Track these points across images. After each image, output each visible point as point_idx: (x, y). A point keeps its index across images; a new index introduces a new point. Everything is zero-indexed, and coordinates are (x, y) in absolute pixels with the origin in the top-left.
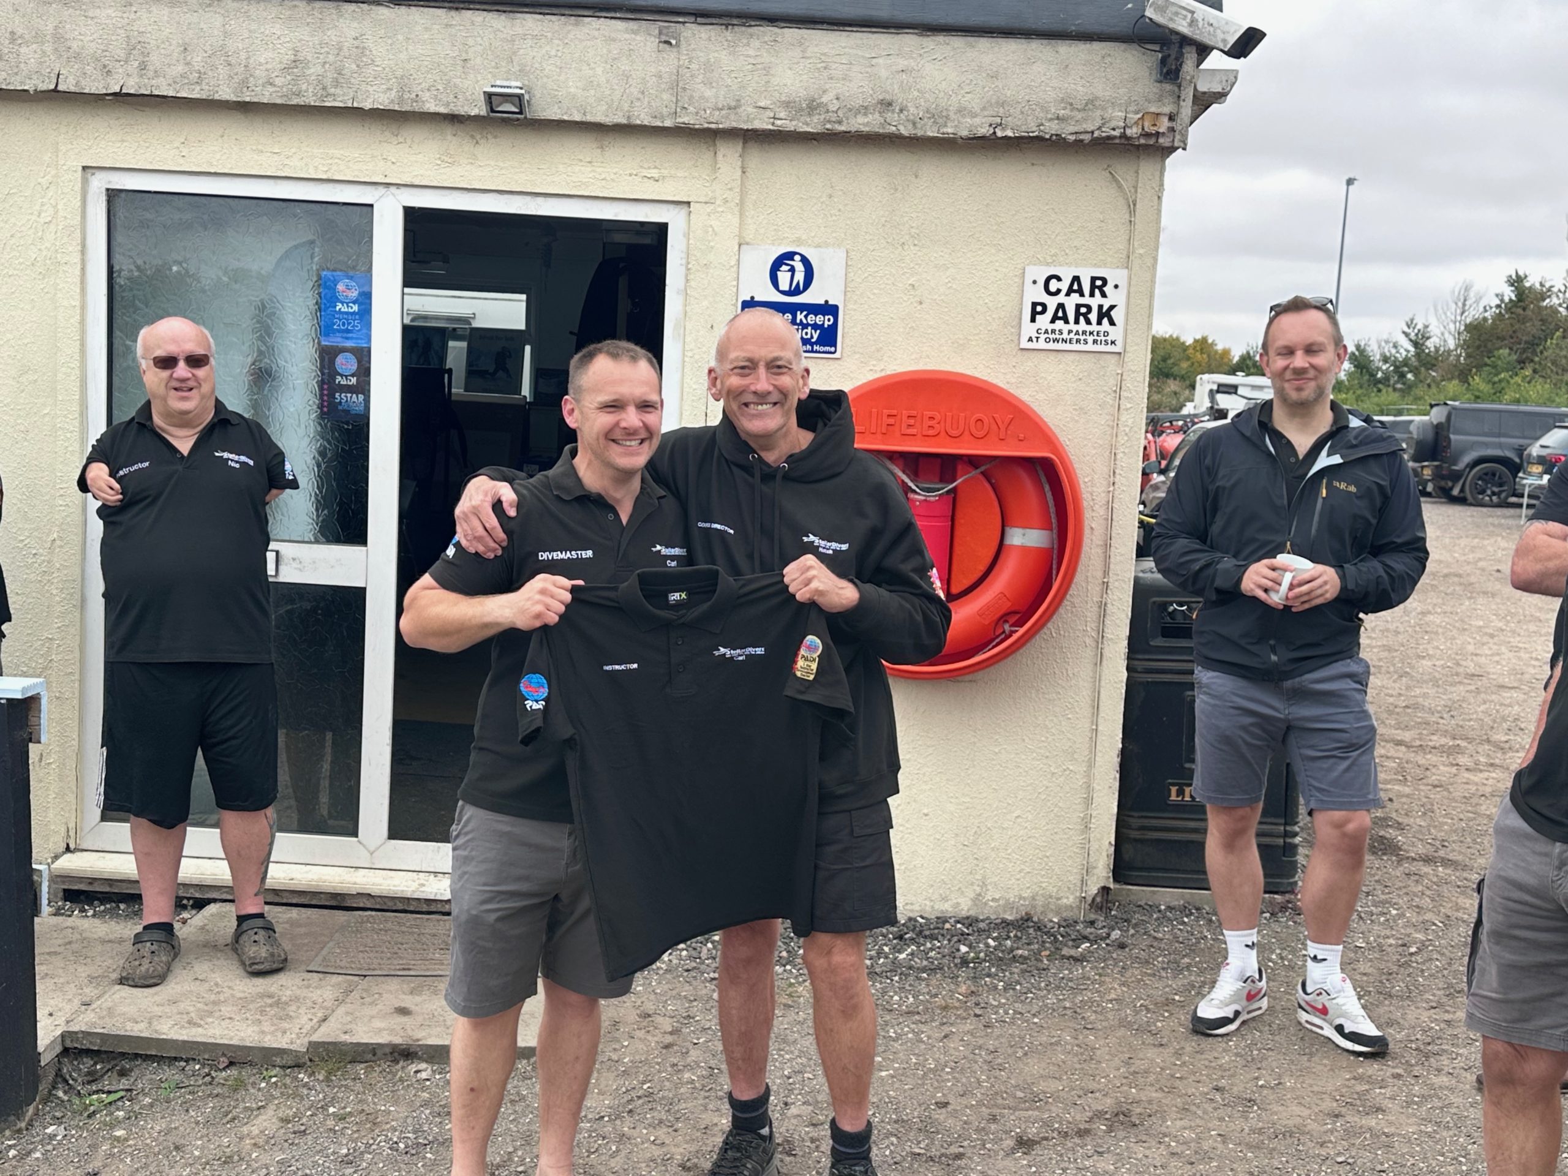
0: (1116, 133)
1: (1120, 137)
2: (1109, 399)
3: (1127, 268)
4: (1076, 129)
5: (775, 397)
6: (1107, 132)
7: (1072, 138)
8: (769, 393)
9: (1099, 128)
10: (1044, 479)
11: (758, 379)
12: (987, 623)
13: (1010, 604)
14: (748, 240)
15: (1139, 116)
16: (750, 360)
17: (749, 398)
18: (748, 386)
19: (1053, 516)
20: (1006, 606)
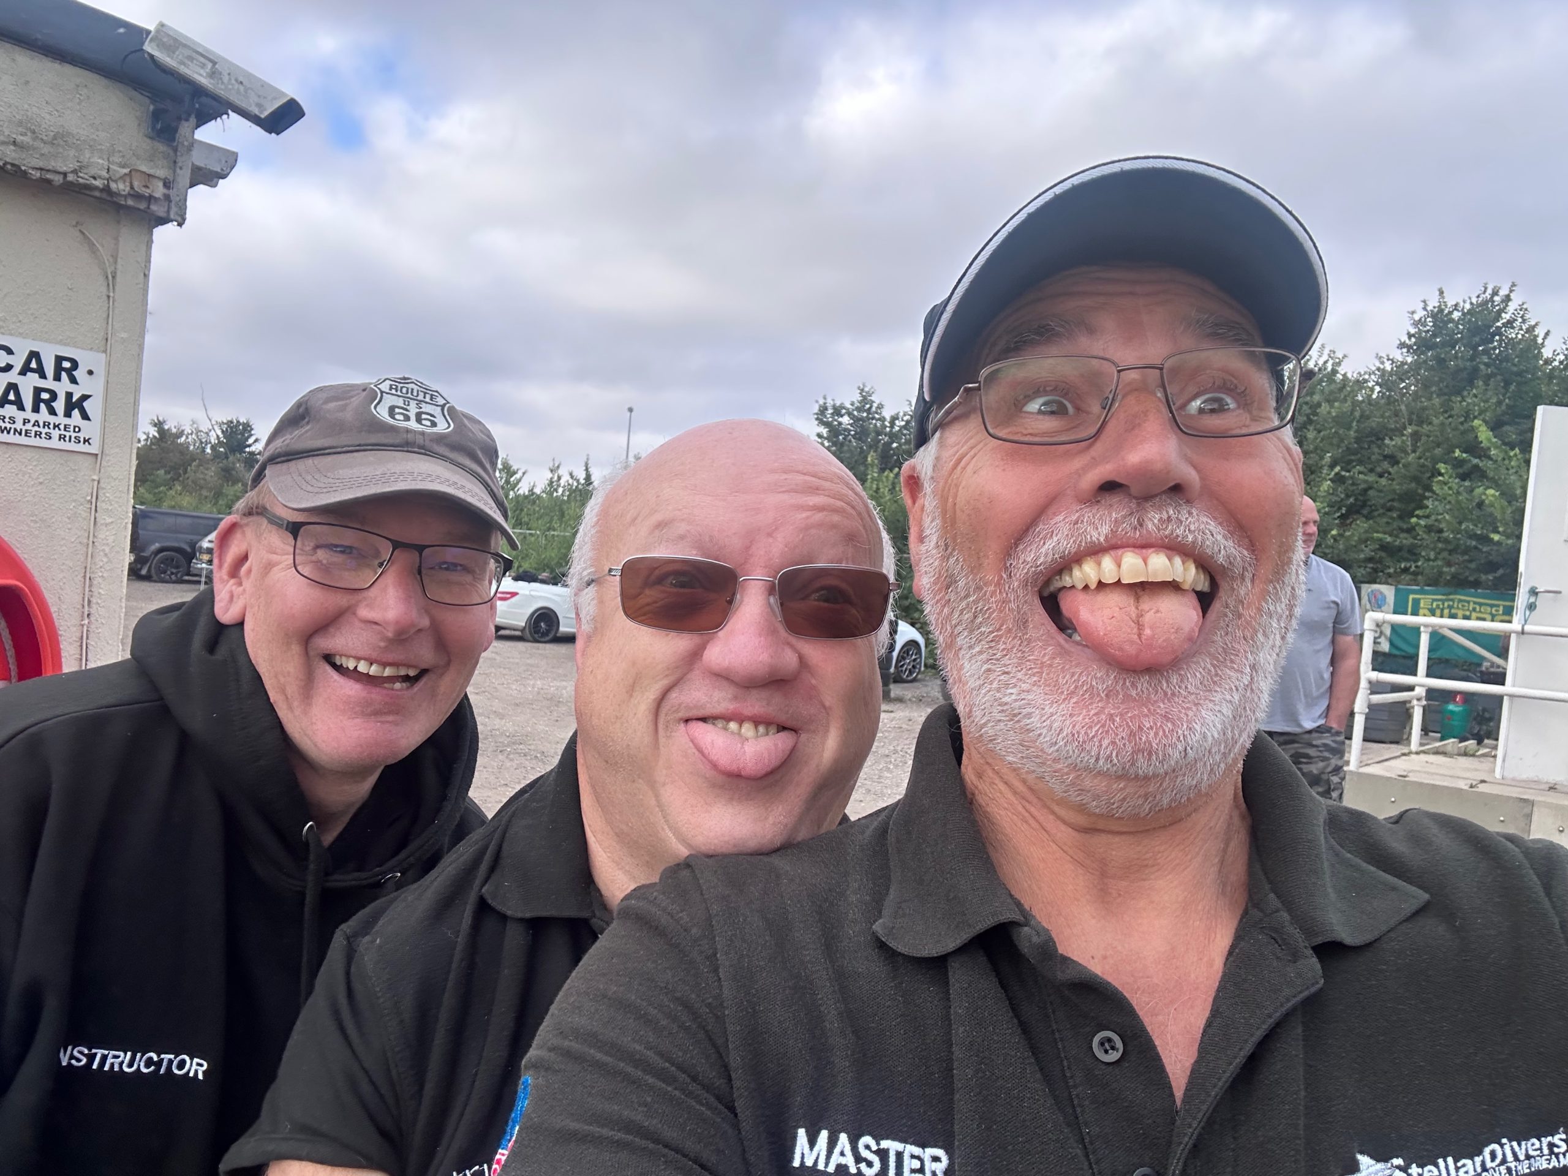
0: (98, 183)
1: (102, 190)
2: (82, 511)
3: (105, 351)
4: (41, 164)
6: (83, 178)
7: (37, 174)
9: (75, 172)
15: (126, 171)
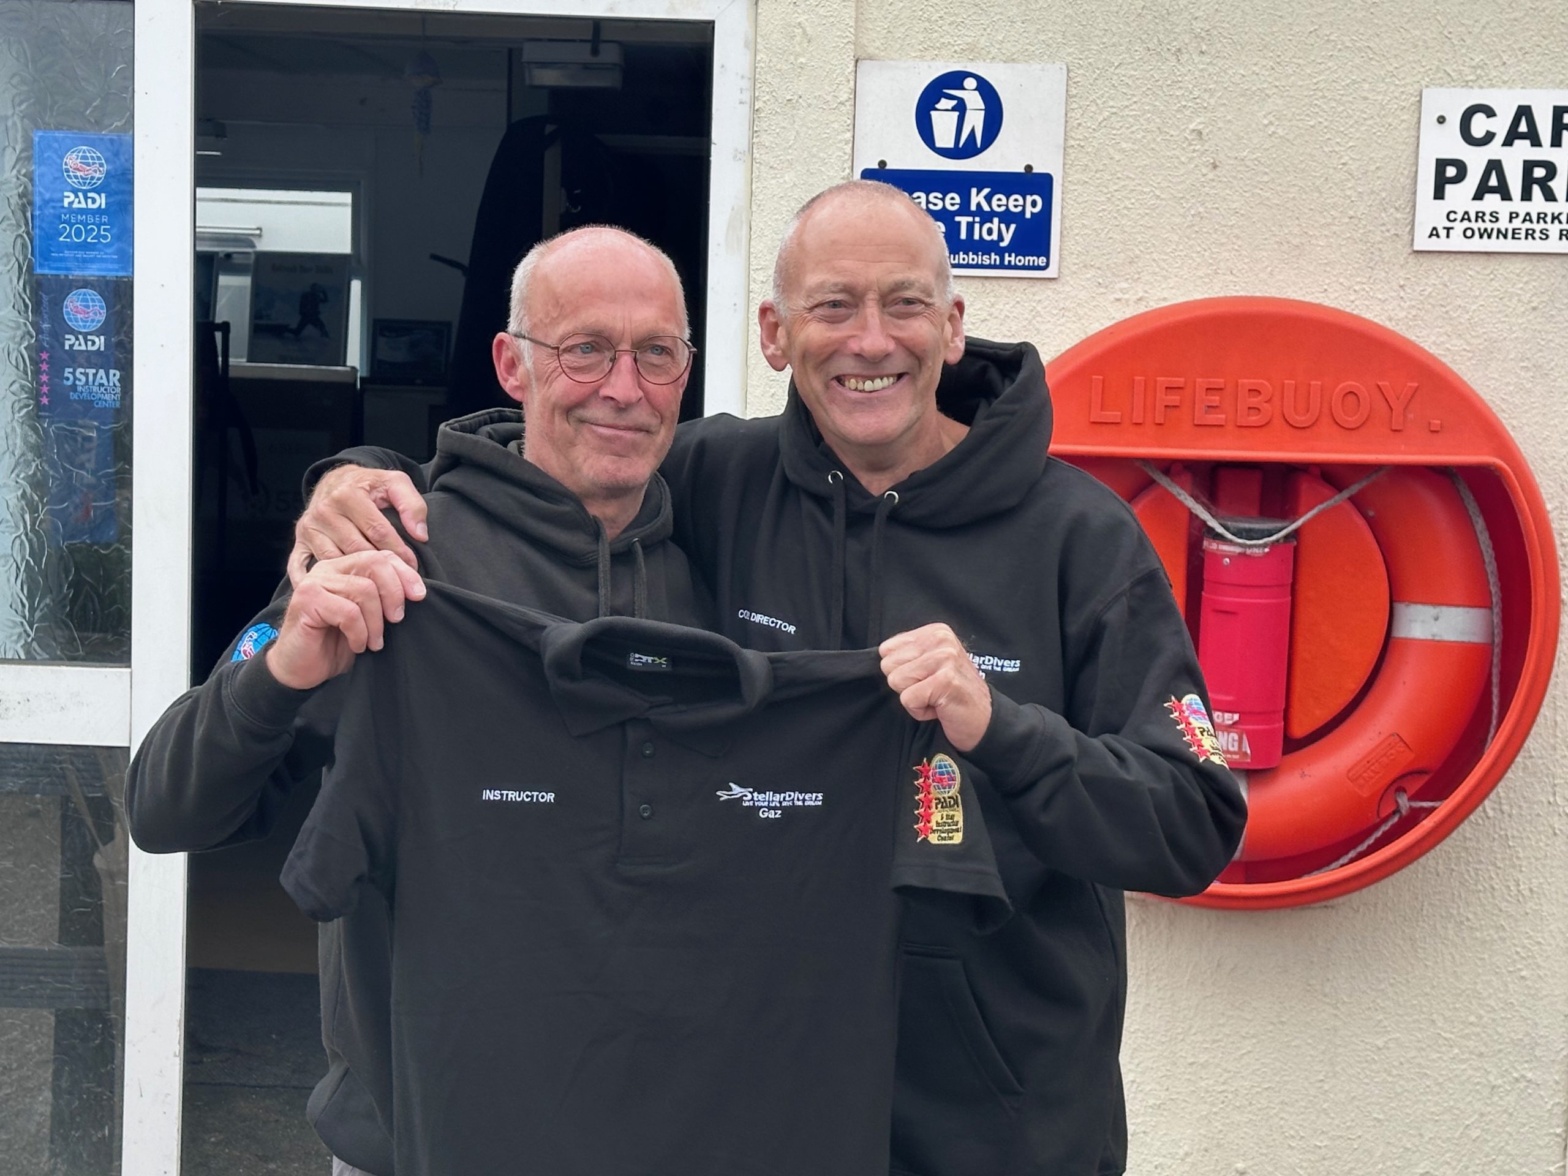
5: (899, 363)
8: (887, 355)
10: (1473, 508)
11: (864, 328)
12: (1365, 794)
13: (1412, 756)
14: (871, 50)
16: (847, 289)
17: (846, 365)
18: (843, 342)
19: (1493, 579)
20: (1405, 759)
